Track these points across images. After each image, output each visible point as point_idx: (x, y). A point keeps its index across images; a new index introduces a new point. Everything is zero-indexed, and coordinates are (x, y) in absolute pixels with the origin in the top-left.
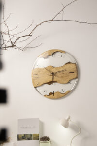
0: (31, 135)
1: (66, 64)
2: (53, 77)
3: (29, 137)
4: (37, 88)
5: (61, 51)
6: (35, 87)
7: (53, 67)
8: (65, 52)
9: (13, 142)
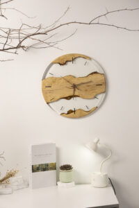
0: (47, 165)
1: (92, 74)
2: (74, 90)
3: (45, 168)
4: (50, 104)
5: (85, 57)
6: (48, 103)
7: (74, 77)
8: (90, 59)
9: (21, 177)
